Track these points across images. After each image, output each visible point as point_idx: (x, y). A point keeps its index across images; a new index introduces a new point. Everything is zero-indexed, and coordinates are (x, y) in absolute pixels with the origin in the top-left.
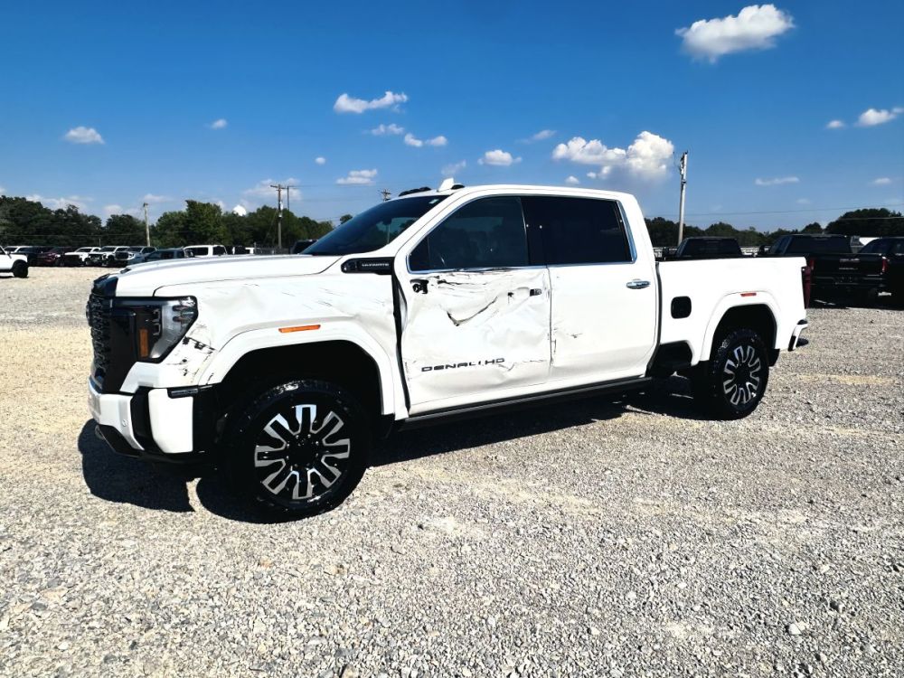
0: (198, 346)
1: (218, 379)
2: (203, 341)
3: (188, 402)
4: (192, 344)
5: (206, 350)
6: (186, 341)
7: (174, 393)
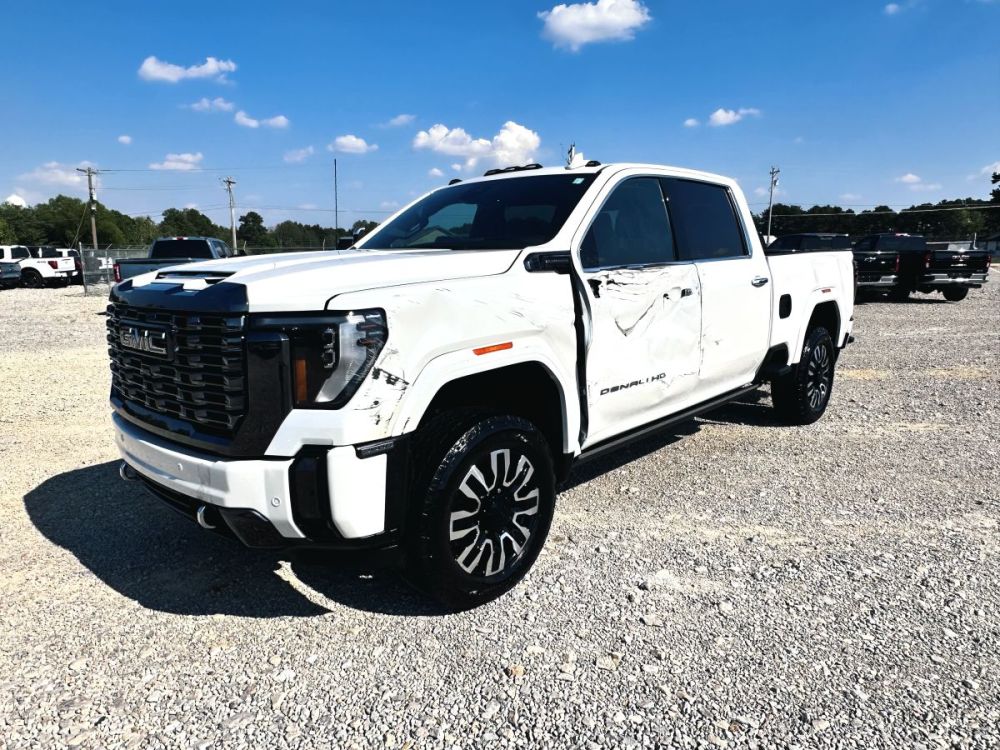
0: (391, 380)
1: (412, 427)
2: (395, 373)
3: (380, 462)
4: (383, 377)
5: (399, 385)
6: (376, 374)
7: (363, 451)
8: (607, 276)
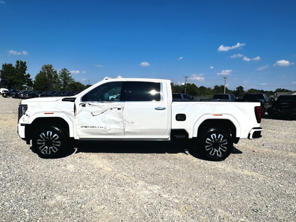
0: (27, 115)
1: (30, 123)
2: (28, 114)
3: (24, 127)
4: (26, 115)
5: (28, 116)
6: (25, 114)
7: (22, 125)
8: (89, 103)
